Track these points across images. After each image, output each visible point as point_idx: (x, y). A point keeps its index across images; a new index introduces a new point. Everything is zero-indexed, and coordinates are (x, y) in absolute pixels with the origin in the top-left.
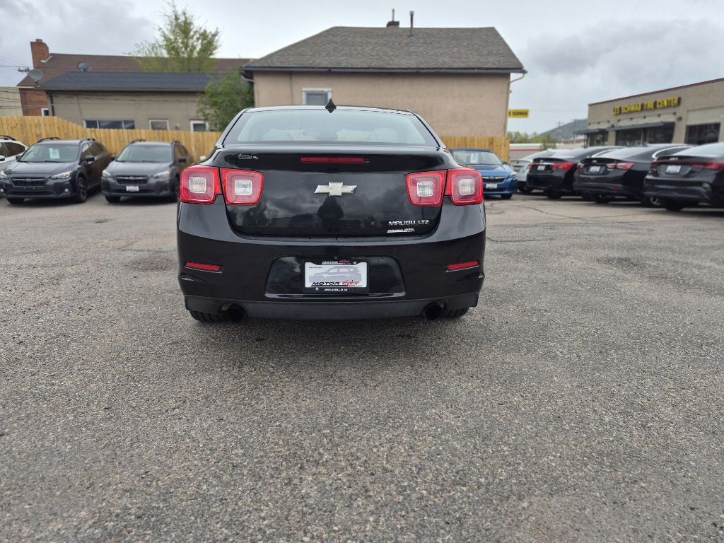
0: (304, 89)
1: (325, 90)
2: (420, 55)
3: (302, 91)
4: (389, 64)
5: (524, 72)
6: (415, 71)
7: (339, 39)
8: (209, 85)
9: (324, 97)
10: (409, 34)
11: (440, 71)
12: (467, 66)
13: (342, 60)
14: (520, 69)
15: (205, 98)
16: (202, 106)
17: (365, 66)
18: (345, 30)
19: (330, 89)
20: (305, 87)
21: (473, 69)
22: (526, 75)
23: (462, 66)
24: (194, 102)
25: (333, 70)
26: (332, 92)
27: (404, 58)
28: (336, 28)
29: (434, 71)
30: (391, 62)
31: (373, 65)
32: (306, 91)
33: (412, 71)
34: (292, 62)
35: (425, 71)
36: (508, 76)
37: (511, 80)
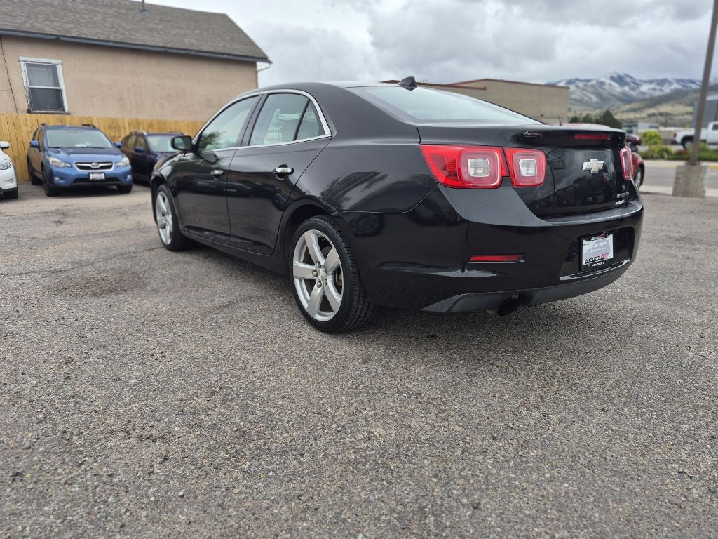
0: (23, 58)
1: (53, 61)
2: (163, 33)
3: (20, 61)
4: (131, 39)
5: (270, 62)
6: (163, 50)
9: (52, 70)
10: (141, 8)
11: (190, 53)
12: (216, 51)
13: (71, 28)
14: (265, 59)
17: (102, 37)
19: (60, 61)
20: (23, 56)
21: (223, 54)
22: (272, 65)
23: (211, 49)
25: (61, 38)
26: (63, 65)
27: (146, 35)
29: (183, 52)
30: (133, 37)
31: (112, 37)
32: (25, 61)
33: (159, 49)
35: (174, 51)
36: (254, 65)
37: (258, 68)
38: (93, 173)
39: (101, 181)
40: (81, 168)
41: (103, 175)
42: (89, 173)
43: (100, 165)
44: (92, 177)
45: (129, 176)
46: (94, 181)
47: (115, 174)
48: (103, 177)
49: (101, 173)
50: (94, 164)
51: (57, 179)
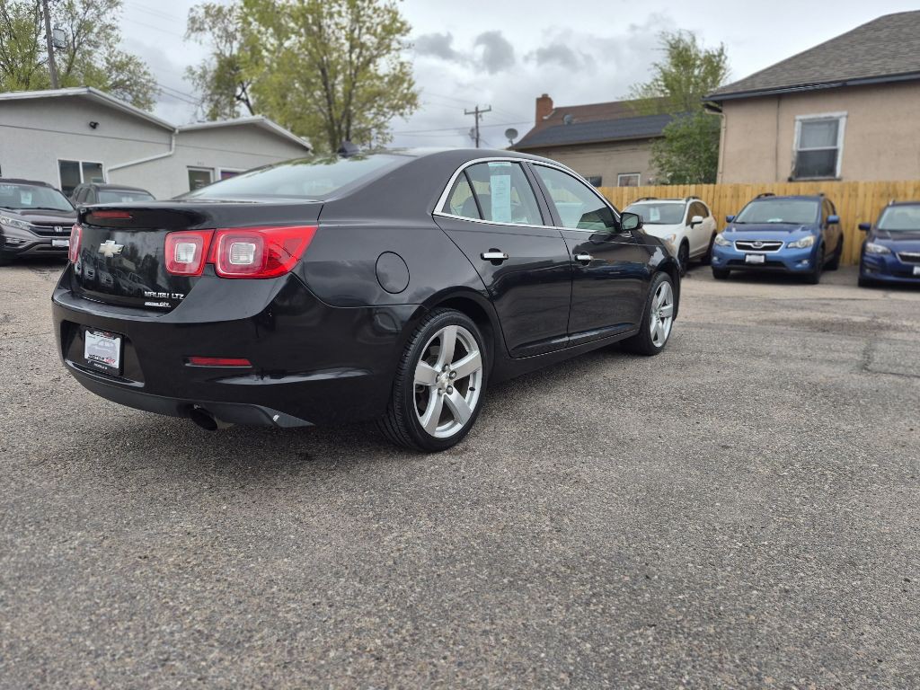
0: (798, 117)
1: (836, 114)
3: (795, 121)
7: (883, 34)
8: (668, 127)
9: (833, 126)
15: (662, 145)
16: (657, 154)
18: (902, 16)
19: (845, 113)
20: (800, 114)
24: (646, 150)
25: (849, 83)
26: (847, 117)
28: (889, 18)
32: (801, 120)
34: (783, 81)
38: (750, 254)
39: (759, 264)
40: (739, 247)
41: (763, 257)
42: (746, 254)
43: (765, 245)
44: (748, 259)
45: (805, 262)
46: (750, 264)
47: (780, 257)
48: (762, 259)
49: (760, 255)
50: (756, 243)
51: (715, 259)
